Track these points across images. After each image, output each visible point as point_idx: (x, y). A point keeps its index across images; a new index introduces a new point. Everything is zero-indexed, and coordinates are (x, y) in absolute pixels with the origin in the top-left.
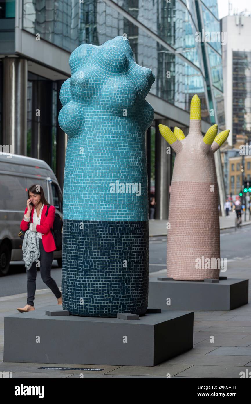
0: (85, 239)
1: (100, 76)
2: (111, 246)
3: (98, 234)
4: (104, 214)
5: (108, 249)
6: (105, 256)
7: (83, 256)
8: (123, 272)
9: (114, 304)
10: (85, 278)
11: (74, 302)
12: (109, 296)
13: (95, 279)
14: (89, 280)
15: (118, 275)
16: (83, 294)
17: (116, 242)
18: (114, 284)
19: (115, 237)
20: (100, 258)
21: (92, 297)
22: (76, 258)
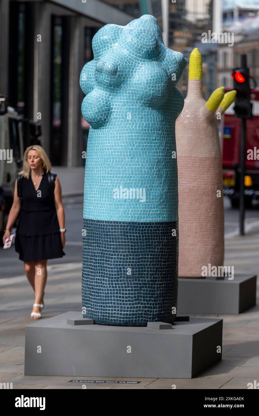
0: (113, 242)
1: (129, 63)
2: (141, 249)
3: (127, 236)
4: (134, 214)
5: (138, 252)
6: (134, 260)
7: (110, 260)
8: (154, 277)
9: (144, 312)
10: (112, 284)
11: (99, 309)
12: (139, 303)
13: (124, 285)
14: (118, 286)
15: (148, 281)
16: (110, 301)
17: (147, 245)
18: (144, 290)
19: (146, 239)
20: (130, 262)
21: (121, 304)
22: (102, 262)
